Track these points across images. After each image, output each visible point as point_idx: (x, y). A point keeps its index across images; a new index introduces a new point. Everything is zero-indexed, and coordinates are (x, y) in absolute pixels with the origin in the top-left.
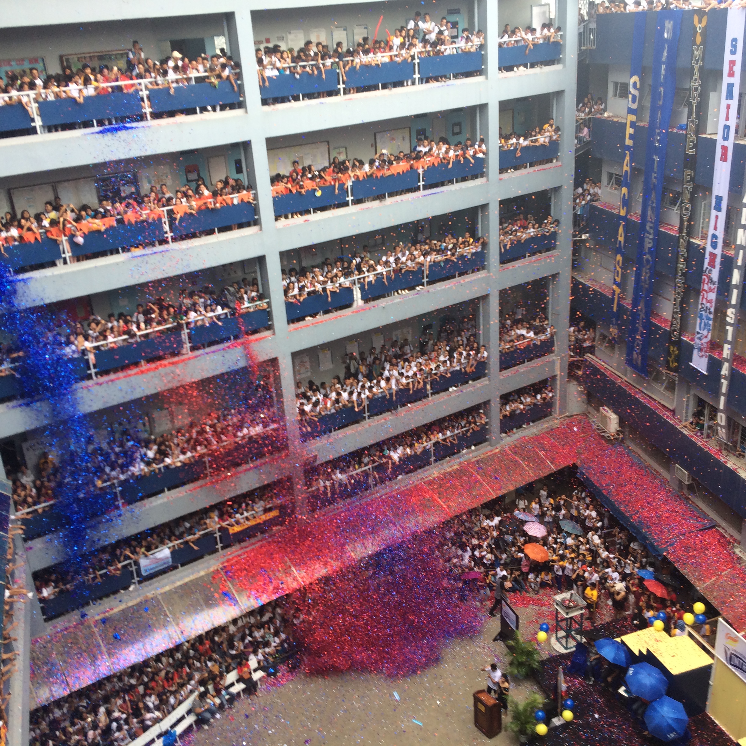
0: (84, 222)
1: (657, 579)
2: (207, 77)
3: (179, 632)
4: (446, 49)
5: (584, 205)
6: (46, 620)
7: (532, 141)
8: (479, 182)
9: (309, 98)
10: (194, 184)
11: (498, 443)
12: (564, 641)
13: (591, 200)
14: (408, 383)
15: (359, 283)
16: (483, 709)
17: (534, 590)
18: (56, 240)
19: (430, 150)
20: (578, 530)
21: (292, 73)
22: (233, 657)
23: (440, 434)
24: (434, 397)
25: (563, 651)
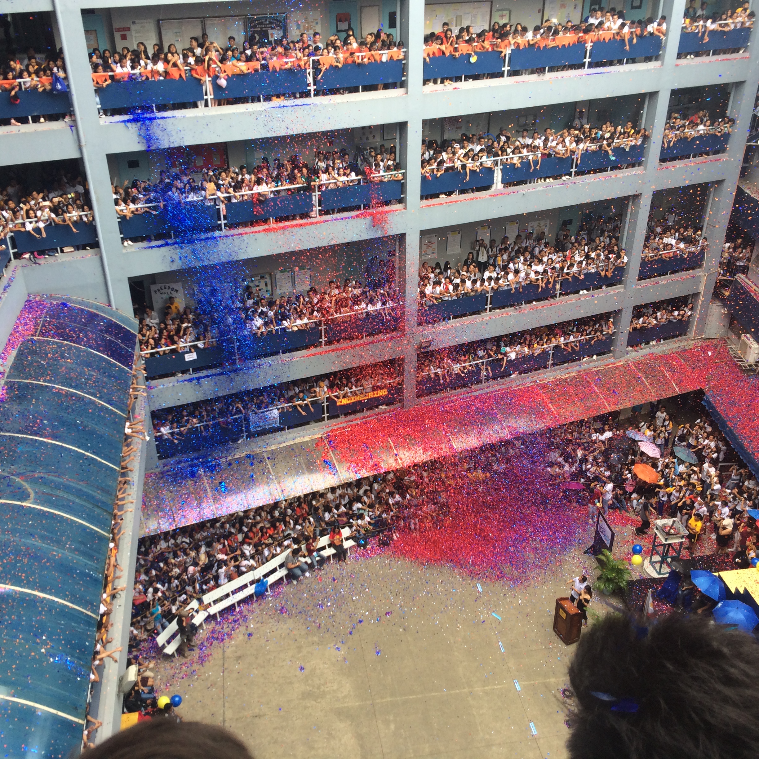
0: (229, 63)
3: (279, 490)
6: (159, 458)
8: (652, 65)
10: (344, 35)
11: (623, 356)
12: (657, 566)
14: (538, 280)
15: (502, 164)
16: (564, 615)
17: (634, 511)
18: (199, 80)
20: (693, 459)
23: (562, 338)
24: (562, 297)
25: (655, 575)
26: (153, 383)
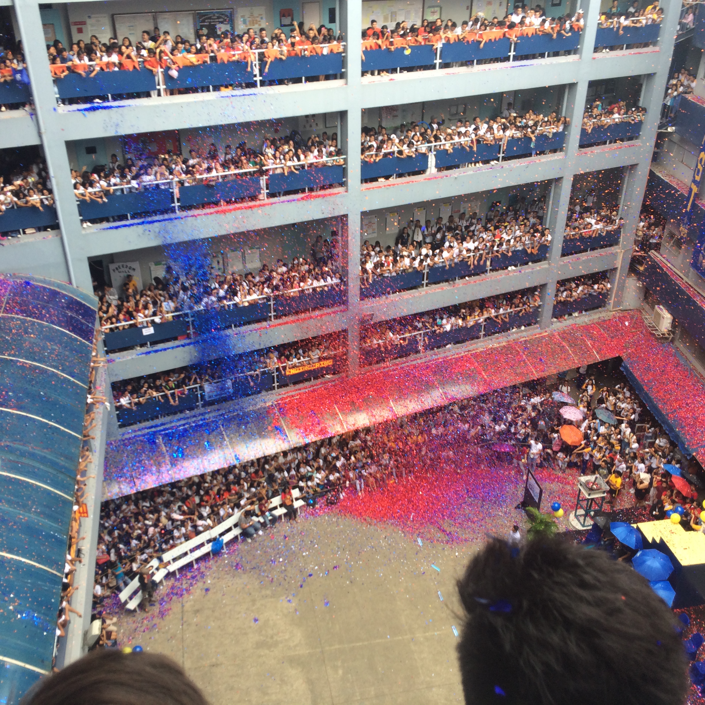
0: (179, 55)
3: (233, 455)
5: (675, 97)
6: (120, 426)
7: (633, 21)
8: (571, 58)
10: (287, 29)
11: (548, 327)
12: (582, 519)
13: (684, 92)
14: (470, 256)
15: (435, 150)
17: (560, 469)
18: (152, 71)
20: (613, 420)
24: (492, 273)
25: (579, 527)
26: (112, 356)
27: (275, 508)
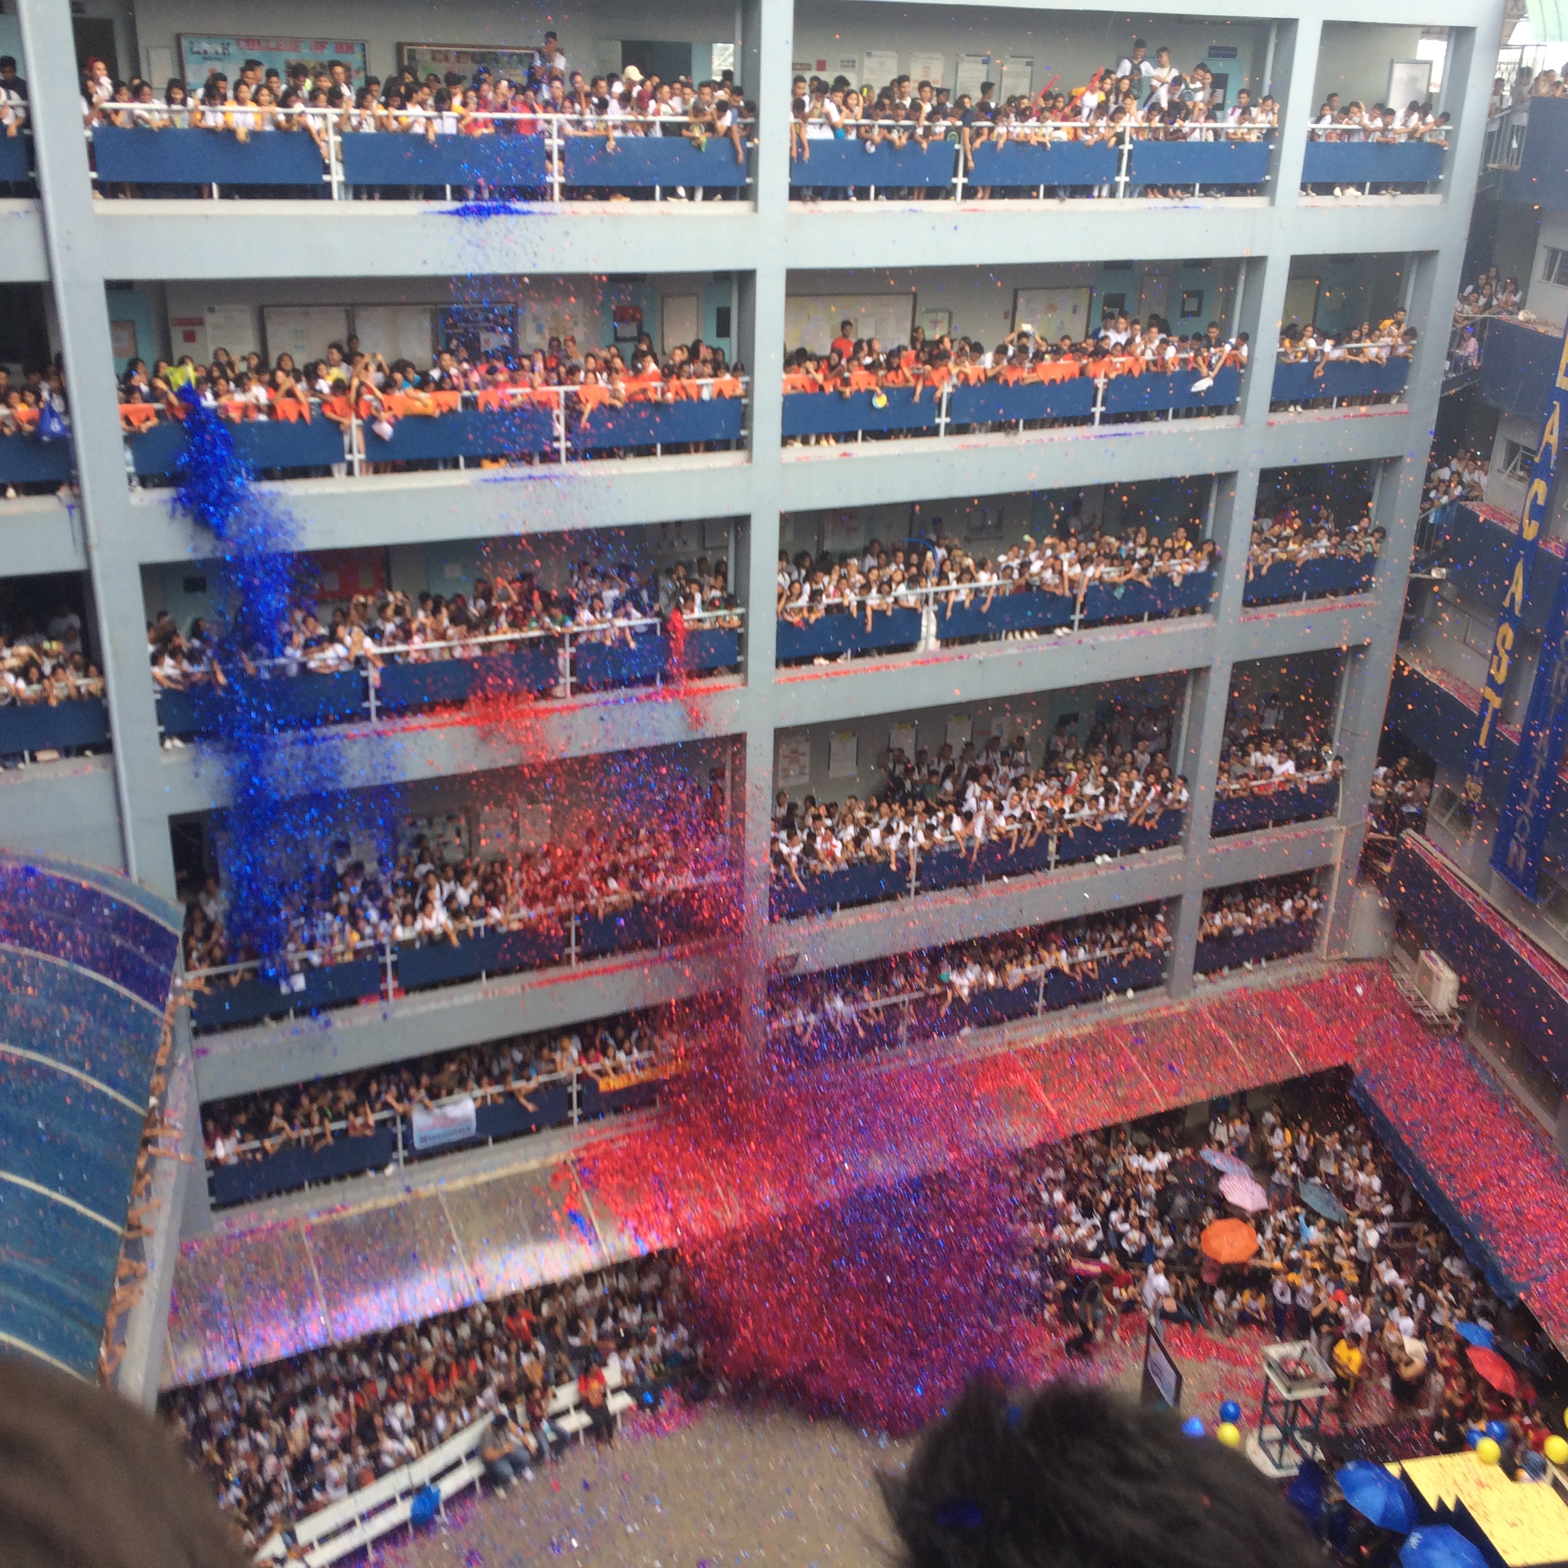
0: (398, 394)
1: (1498, 1349)
2: (687, 126)
3: (471, 1280)
4: (1193, 130)
5: (1445, 506)
6: (215, 1207)
7: (1350, 351)
8: (1223, 423)
9: (890, 197)
10: (629, 348)
11: (1187, 993)
12: (1275, 1450)
13: (1462, 497)
14: (1010, 831)
15: (936, 601)
17: (1222, 1327)
18: (338, 424)
19: (1130, 341)
20: (1335, 1211)
21: (862, 140)
22: (575, 1353)
23: (1064, 954)
24: (1061, 869)
25: (1271, 1471)
26: (205, 1041)
27: (565, 1412)
